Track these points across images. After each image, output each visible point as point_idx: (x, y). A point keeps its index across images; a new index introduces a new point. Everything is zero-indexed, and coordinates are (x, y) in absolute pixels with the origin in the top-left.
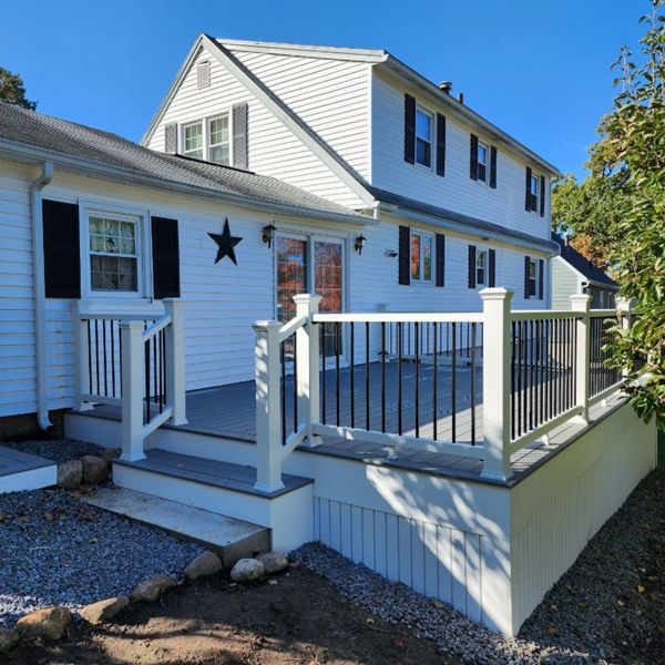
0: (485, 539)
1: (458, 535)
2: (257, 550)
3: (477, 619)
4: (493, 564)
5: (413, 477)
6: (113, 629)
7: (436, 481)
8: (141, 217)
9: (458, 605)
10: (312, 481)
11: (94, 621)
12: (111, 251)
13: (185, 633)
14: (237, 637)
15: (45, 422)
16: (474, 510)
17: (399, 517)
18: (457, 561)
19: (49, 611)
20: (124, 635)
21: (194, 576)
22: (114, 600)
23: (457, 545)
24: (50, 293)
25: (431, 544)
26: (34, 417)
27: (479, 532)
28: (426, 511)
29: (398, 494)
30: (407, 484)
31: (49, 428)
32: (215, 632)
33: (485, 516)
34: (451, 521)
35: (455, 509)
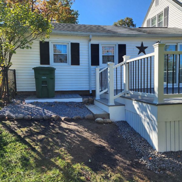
0: (153, 121)
1: (148, 120)
2: (105, 117)
3: (152, 145)
4: (154, 129)
5: (140, 103)
6: (65, 122)
7: (144, 104)
8: (116, 45)
9: (148, 141)
10: (124, 105)
11: (63, 120)
12: (108, 54)
13: (75, 125)
14: (83, 129)
15: (91, 92)
16: (151, 113)
17: (138, 114)
18: (148, 128)
19: (56, 116)
20: (66, 123)
21: (86, 118)
22: (67, 117)
23: (148, 123)
24: (92, 65)
25: (143, 122)
26: (89, 91)
27: (152, 119)
28: (142, 113)
29: (138, 108)
30: (139, 106)
31: (91, 93)
32: (80, 127)
33: (153, 115)
34: (147, 116)
35: (147, 113)
